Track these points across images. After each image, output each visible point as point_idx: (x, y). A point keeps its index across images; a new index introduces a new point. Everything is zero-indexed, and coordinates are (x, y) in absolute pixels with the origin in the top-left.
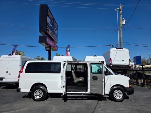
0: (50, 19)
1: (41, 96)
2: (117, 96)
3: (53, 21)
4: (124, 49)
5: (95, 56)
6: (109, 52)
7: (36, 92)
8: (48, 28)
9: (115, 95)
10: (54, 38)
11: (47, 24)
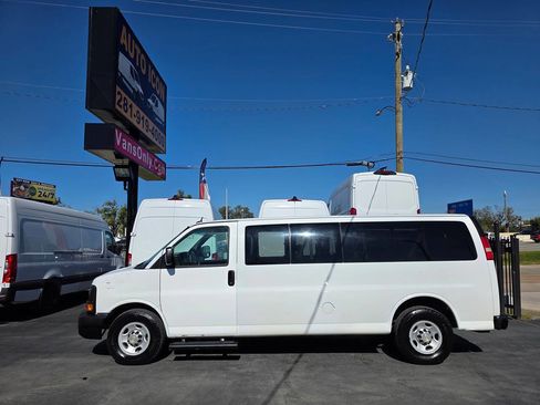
0: (133, 61)
3: (144, 72)
4: (400, 176)
5: (295, 199)
6: (349, 187)
8: (124, 95)
10: (149, 135)
11: (118, 79)
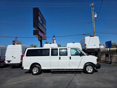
0: (41, 17)
1: (37, 71)
2: (89, 70)
3: (42, 19)
4: (95, 37)
5: (74, 43)
6: (84, 40)
7: (34, 69)
8: (40, 24)
9: (87, 69)
10: (43, 31)
11: (38, 21)
